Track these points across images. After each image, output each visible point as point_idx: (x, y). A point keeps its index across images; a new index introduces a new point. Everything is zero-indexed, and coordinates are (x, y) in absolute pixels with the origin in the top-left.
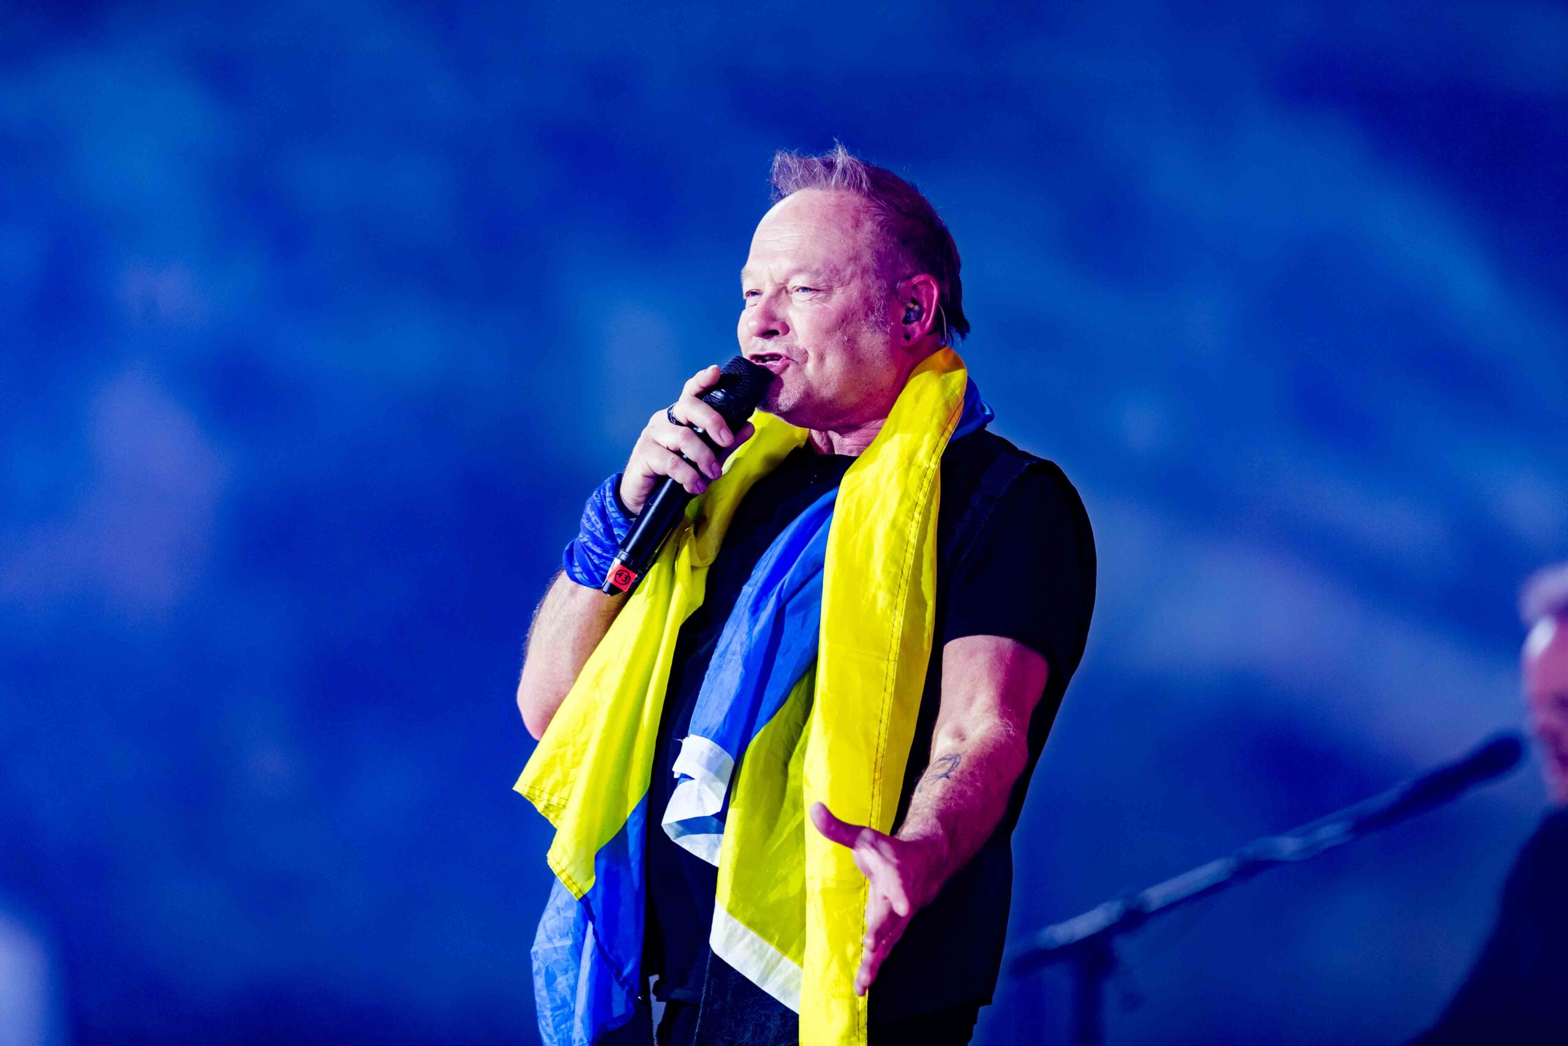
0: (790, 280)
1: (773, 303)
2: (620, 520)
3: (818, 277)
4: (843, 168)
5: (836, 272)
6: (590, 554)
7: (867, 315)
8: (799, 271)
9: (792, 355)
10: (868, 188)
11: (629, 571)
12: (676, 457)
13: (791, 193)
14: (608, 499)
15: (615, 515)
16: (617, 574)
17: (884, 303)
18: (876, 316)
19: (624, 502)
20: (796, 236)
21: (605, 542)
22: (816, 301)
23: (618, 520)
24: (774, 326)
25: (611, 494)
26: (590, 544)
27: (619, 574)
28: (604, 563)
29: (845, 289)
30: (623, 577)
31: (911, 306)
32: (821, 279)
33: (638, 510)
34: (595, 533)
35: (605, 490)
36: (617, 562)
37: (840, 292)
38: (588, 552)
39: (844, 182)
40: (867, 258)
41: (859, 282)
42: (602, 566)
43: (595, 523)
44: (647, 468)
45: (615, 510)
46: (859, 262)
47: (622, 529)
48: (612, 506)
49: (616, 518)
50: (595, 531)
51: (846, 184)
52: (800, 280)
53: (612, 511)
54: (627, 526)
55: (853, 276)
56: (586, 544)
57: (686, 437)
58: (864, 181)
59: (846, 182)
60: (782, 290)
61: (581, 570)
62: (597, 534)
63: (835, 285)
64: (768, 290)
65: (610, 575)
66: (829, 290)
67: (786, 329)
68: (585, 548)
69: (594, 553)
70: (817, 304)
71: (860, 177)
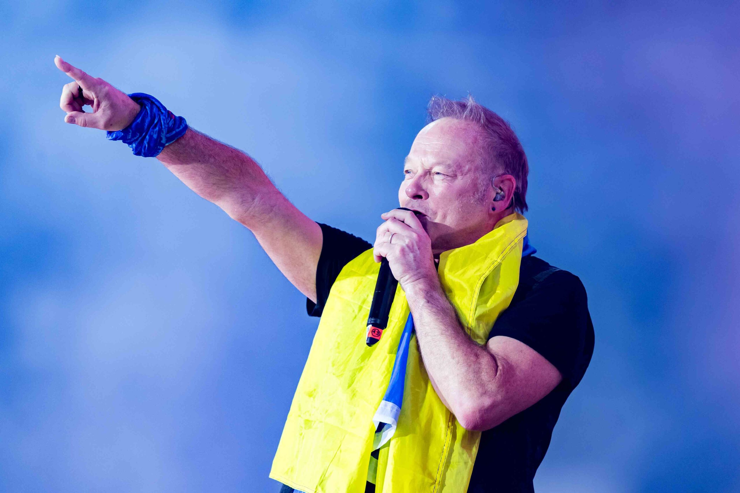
0: (433, 168)
1: (422, 179)
3: (449, 169)
4: (471, 109)
5: (459, 167)
7: (474, 194)
8: (438, 164)
10: (484, 122)
13: (439, 118)
17: (485, 189)
18: (479, 195)
20: (440, 144)
22: (445, 181)
24: (421, 193)
27: (373, 331)
29: (464, 177)
30: (376, 332)
31: (499, 191)
32: (450, 170)
37: (460, 179)
39: (470, 116)
40: (479, 161)
41: (472, 174)
46: (474, 163)
51: (471, 118)
52: (438, 169)
55: (469, 170)
58: (482, 118)
60: (428, 173)
63: (459, 174)
64: (420, 172)
66: (454, 176)
67: (427, 196)
70: (446, 184)
71: (480, 115)
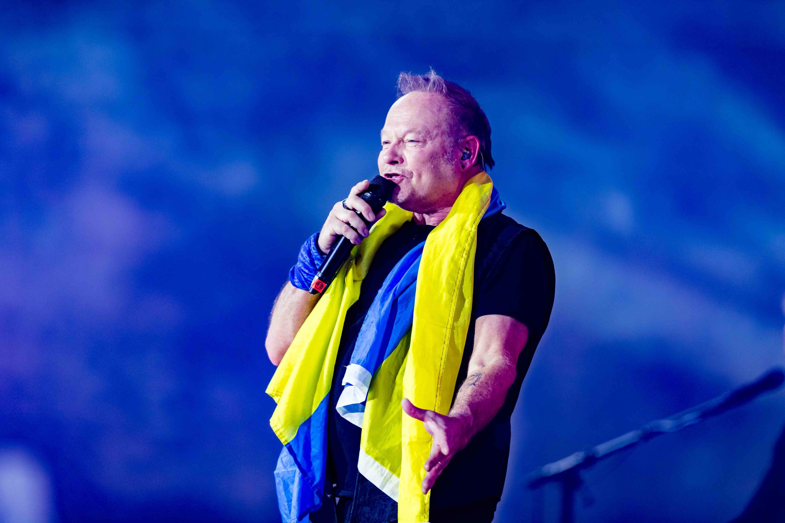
0: (406, 136)
1: (396, 147)
2: (319, 257)
3: (419, 135)
4: (434, 82)
5: (428, 132)
6: (303, 273)
7: (443, 155)
8: (410, 131)
9: (405, 175)
10: (446, 92)
11: (323, 282)
12: (347, 226)
13: (407, 93)
14: (312, 246)
15: (316, 254)
16: (316, 284)
17: (452, 150)
18: (448, 156)
19: (320, 247)
20: (409, 115)
21: (310, 267)
22: (418, 147)
23: (317, 257)
24: (396, 159)
25: (314, 243)
26: (303, 268)
27: (317, 284)
28: (310, 278)
29: (433, 141)
30: (320, 285)
31: (465, 151)
32: (421, 135)
33: (328, 252)
34: (305, 263)
35: (310, 241)
36: (316, 278)
37: (430, 143)
38: (302, 272)
39: (434, 88)
40: (444, 127)
41: (440, 138)
42: (309, 279)
43: (305, 257)
44: (332, 230)
45: (316, 252)
46: (440, 128)
47: (319, 261)
48: (314, 249)
49: (316, 256)
50: (305, 262)
52: (410, 137)
53: (314, 251)
54: (322, 260)
55: (437, 135)
56: (301, 268)
57: (352, 216)
58: (444, 88)
59: (435, 88)
60: (401, 141)
61: (298, 281)
62: (306, 263)
63: (428, 139)
64: (394, 141)
65: (313, 284)
66: (425, 142)
67: (402, 161)
68: (300, 270)
69: (305, 272)
70: (418, 149)
71: (442, 86)
